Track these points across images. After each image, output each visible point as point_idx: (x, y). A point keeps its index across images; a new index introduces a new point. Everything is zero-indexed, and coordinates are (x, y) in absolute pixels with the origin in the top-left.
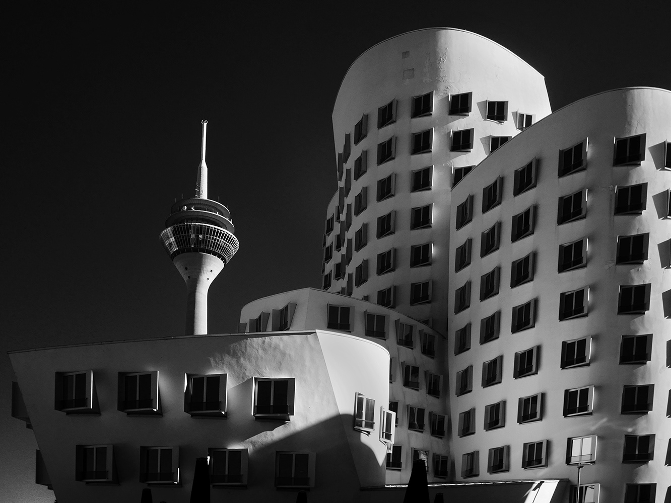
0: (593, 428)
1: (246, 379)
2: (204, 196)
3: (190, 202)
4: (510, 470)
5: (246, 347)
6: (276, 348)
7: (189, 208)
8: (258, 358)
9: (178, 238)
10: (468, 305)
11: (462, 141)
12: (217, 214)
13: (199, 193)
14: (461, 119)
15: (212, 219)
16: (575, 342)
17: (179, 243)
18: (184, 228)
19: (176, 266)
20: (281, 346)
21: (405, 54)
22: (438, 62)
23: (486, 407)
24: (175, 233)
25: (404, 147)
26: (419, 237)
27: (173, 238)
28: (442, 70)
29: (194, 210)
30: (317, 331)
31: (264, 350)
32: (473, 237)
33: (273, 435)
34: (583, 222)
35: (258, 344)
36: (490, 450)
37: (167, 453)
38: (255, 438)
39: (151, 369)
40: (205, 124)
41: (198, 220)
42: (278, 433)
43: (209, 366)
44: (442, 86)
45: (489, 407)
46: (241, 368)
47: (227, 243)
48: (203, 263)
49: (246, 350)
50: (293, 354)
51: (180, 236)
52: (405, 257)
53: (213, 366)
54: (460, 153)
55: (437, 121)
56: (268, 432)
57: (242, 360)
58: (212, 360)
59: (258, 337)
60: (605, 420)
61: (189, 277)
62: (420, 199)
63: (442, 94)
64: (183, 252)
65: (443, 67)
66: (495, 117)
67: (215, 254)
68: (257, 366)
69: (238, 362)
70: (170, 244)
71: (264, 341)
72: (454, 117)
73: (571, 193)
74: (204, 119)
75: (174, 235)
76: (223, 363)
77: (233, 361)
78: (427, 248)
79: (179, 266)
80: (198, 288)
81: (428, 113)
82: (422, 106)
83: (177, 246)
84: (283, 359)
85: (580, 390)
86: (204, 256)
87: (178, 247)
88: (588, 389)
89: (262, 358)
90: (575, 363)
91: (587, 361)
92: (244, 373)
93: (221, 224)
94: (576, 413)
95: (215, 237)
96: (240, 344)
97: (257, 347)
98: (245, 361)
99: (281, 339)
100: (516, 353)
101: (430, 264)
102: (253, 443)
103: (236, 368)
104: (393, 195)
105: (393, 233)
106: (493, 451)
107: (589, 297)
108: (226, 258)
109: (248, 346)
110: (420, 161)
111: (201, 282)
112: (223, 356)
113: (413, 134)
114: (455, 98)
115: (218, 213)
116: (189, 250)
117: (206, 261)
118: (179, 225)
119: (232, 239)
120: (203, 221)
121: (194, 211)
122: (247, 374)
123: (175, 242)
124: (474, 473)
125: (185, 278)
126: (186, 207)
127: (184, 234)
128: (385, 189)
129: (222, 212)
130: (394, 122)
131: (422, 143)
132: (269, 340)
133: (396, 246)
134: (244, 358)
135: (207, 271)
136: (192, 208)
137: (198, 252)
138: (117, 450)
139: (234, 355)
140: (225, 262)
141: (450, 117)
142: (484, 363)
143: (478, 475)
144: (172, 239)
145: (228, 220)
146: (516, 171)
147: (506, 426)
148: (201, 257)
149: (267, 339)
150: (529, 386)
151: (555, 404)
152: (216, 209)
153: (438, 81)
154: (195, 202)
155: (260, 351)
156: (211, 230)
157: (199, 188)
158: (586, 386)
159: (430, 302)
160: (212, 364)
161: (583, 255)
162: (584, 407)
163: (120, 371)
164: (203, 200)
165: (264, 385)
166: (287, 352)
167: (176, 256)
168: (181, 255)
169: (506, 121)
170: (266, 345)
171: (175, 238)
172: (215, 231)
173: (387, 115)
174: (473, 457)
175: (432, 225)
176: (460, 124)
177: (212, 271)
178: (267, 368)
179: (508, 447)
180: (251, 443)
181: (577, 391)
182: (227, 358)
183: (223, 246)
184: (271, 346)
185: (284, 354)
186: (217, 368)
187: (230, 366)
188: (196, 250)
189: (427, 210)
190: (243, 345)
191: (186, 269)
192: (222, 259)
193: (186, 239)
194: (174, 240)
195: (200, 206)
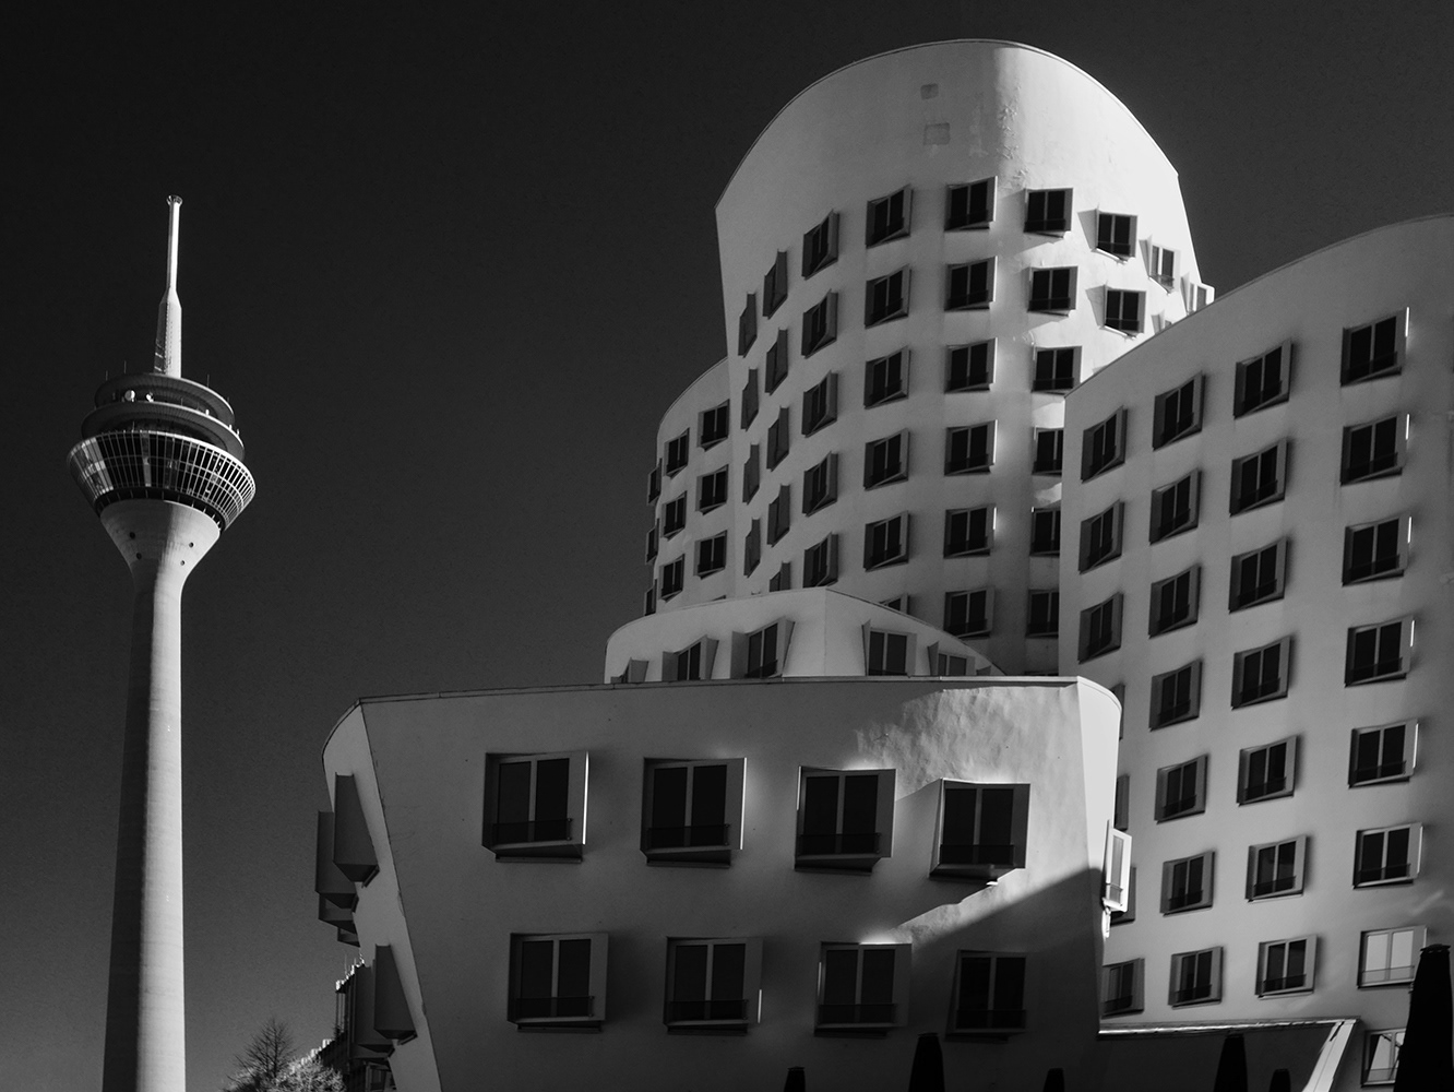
0: (1417, 911)
1: (924, 783)
2: (174, 370)
3: (143, 382)
4: (1223, 999)
5: (936, 710)
6: (995, 714)
7: (141, 397)
8: (956, 736)
9: (113, 463)
10: (1117, 644)
11: (1052, 291)
12: (207, 414)
13: (163, 363)
14: (1048, 244)
15: (193, 426)
16: (1379, 732)
17: (118, 477)
18: (129, 441)
19: (107, 529)
20: (1007, 708)
21: (929, 90)
22: (1001, 116)
23: (1165, 863)
24: (106, 449)
25: (927, 293)
26: (964, 491)
27: (102, 463)
28: (1008, 134)
29: (151, 401)
30: (1079, 678)
31: (972, 717)
32: (1127, 498)
33: (958, 913)
34: (1395, 481)
35: (961, 703)
36: (1174, 956)
37: (732, 955)
38: (921, 920)
39: (721, 753)
40: (177, 207)
41: (160, 425)
42: (970, 908)
43: (851, 749)
44: (1009, 169)
45: (1172, 866)
46: (919, 756)
47: (228, 482)
48: (173, 526)
49: (935, 716)
50: (1026, 728)
51: (119, 460)
52: (933, 534)
53: (860, 750)
54: (1046, 317)
55: (1000, 244)
56: (951, 907)
57: (924, 740)
58: (860, 735)
59: (964, 688)
60: (1438, 894)
61: (139, 556)
62: (966, 408)
63: (1009, 186)
64: (125, 496)
65: (1010, 126)
66: (1112, 249)
67: (200, 506)
68: (953, 753)
69: (914, 744)
70: (95, 476)
71: (974, 698)
72: (1034, 237)
73: (1368, 420)
74: (174, 194)
75: (104, 456)
76: (883, 745)
77: (905, 742)
78: (980, 516)
79: (113, 529)
80: (159, 582)
81: (981, 224)
82: (969, 207)
83: (110, 483)
84: (1005, 740)
85: (1390, 833)
86: (175, 509)
87: (113, 483)
88: (1408, 830)
89: (964, 735)
90: (1379, 774)
91: (1408, 772)
92: (923, 770)
93: (213, 439)
94: (1379, 879)
95: (201, 468)
96: (926, 703)
97: (958, 711)
98: (930, 741)
99: (1009, 693)
100: (1242, 751)
101: (987, 553)
102: (915, 931)
103: (908, 756)
104: (904, 397)
105: (904, 478)
106: (1181, 958)
107: (1411, 638)
108: (226, 517)
109: (940, 706)
110: (965, 327)
111: (167, 569)
112: (886, 730)
113: (949, 266)
114: (1037, 198)
115: (207, 411)
116: (141, 493)
117: (180, 520)
118: (116, 433)
119: (241, 475)
120: (173, 428)
121: (151, 405)
122: (930, 771)
123: (107, 475)
124: (1132, 1007)
125: (129, 558)
126: (133, 394)
127: (128, 456)
128: (885, 381)
129: (215, 411)
130: (906, 235)
131: (968, 286)
132: (985, 696)
133: (911, 508)
134: (929, 734)
135: (182, 544)
136: (149, 397)
137: (160, 498)
138: (618, 945)
139: (910, 727)
140: (222, 526)
141: (1027, 237)
142: (1159, 770)
143: (1141, 1011)
144: (100, 466)
145: (230, 429)
146: (1239, 365)
147: (1214, 905)
148: (169, 510)
149: (981, 693)
150: (1272, 822)
151: (1335, 860)
152: (202, 402)
153: (1001, 157)
154: (155, 384)
155: (964, 720)
156: (194, 450)
157: (162, 351)
158: (1402, 824)
159: (987, 635)
160: (861, 746)
161: (1400, 550)
162: (1398, 867)
163: (647, 756)
164: (174, 381)
165: (959, 797)
166: (1016, 725)
167: (106, 504)
168: (121, 503)
169: (1132, 258)
170: (977, 709)
171: (106, 463)
172: (201, 453)
173: (887, 220)
174: (1129, 973)
175: (991, 468)
176: (1047, 254)
177: (192, 545)
178: (971, 760)
179: (1222, 952)
180: (913, 931)
181: (1382, 834)
182: (894, 733)
183: (220, 490)
184: (986, 710)
185: (1008, 728)
186: (868, 755)
187: (897, 752)
188: (155, 494)
189: (982, 434)
190: (931, 704)
191: (132, 536)
192: (216, 520)
193: (133, 468)
194: (104, 466)
195: (165, 394)
